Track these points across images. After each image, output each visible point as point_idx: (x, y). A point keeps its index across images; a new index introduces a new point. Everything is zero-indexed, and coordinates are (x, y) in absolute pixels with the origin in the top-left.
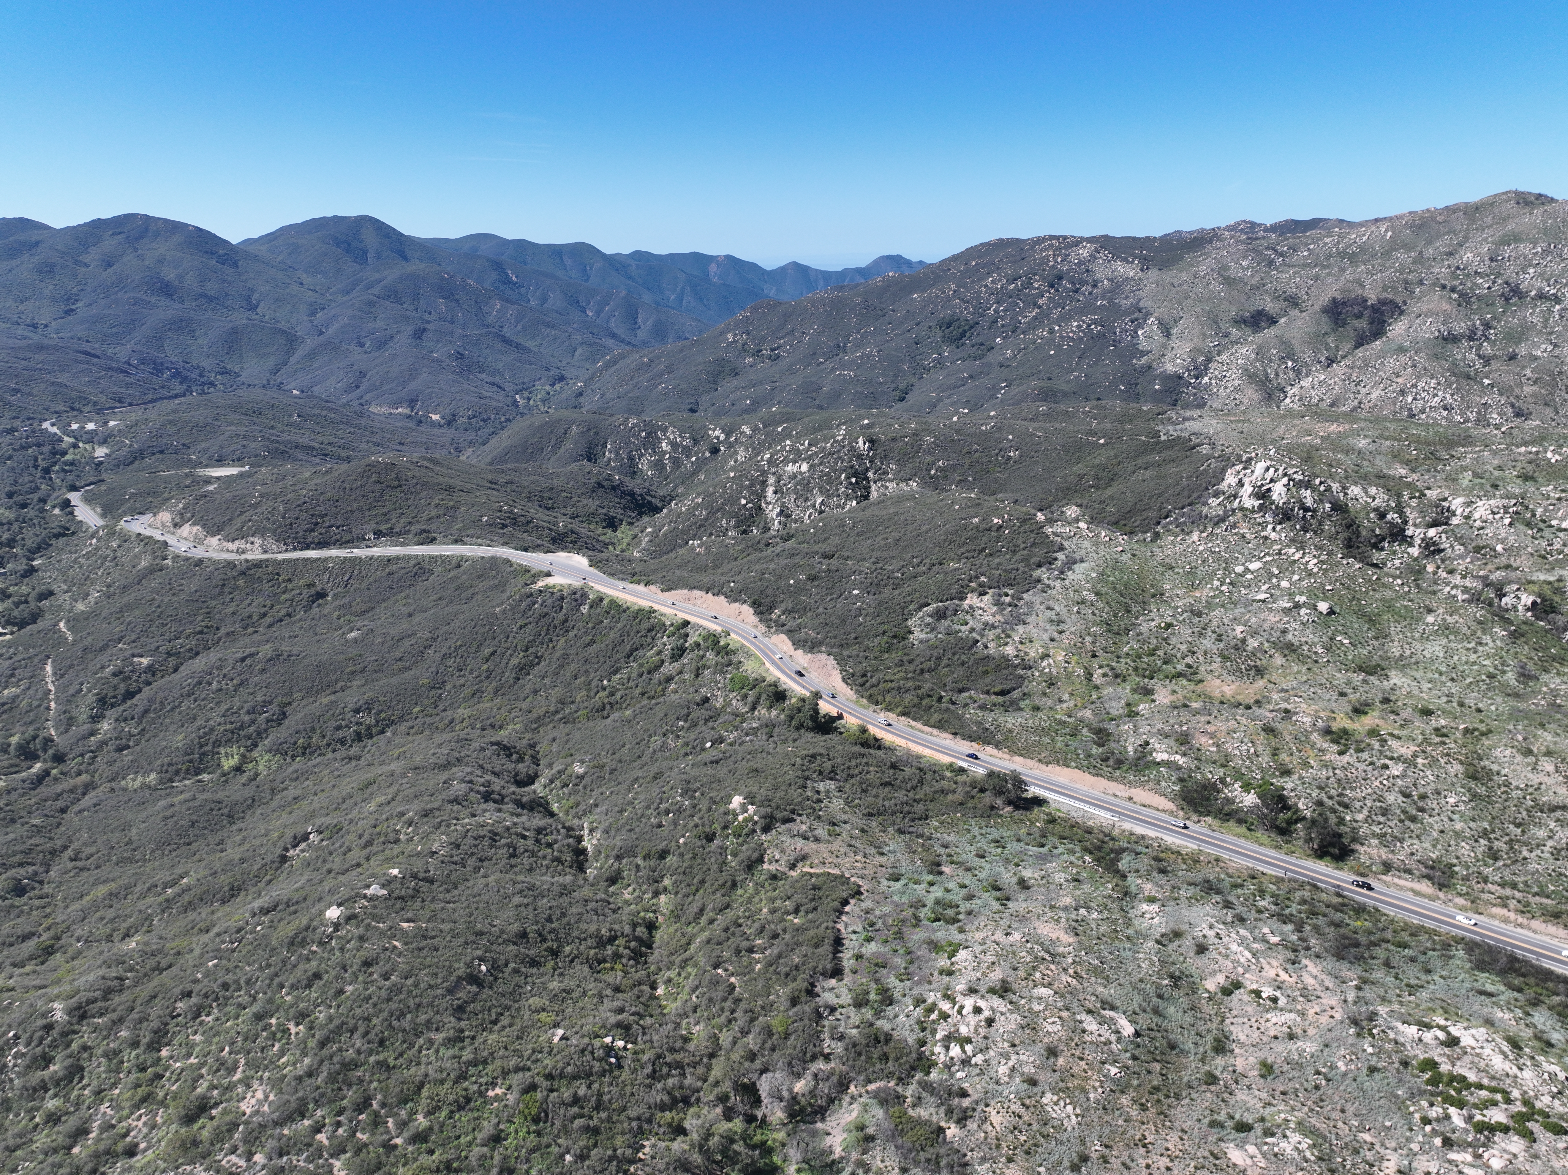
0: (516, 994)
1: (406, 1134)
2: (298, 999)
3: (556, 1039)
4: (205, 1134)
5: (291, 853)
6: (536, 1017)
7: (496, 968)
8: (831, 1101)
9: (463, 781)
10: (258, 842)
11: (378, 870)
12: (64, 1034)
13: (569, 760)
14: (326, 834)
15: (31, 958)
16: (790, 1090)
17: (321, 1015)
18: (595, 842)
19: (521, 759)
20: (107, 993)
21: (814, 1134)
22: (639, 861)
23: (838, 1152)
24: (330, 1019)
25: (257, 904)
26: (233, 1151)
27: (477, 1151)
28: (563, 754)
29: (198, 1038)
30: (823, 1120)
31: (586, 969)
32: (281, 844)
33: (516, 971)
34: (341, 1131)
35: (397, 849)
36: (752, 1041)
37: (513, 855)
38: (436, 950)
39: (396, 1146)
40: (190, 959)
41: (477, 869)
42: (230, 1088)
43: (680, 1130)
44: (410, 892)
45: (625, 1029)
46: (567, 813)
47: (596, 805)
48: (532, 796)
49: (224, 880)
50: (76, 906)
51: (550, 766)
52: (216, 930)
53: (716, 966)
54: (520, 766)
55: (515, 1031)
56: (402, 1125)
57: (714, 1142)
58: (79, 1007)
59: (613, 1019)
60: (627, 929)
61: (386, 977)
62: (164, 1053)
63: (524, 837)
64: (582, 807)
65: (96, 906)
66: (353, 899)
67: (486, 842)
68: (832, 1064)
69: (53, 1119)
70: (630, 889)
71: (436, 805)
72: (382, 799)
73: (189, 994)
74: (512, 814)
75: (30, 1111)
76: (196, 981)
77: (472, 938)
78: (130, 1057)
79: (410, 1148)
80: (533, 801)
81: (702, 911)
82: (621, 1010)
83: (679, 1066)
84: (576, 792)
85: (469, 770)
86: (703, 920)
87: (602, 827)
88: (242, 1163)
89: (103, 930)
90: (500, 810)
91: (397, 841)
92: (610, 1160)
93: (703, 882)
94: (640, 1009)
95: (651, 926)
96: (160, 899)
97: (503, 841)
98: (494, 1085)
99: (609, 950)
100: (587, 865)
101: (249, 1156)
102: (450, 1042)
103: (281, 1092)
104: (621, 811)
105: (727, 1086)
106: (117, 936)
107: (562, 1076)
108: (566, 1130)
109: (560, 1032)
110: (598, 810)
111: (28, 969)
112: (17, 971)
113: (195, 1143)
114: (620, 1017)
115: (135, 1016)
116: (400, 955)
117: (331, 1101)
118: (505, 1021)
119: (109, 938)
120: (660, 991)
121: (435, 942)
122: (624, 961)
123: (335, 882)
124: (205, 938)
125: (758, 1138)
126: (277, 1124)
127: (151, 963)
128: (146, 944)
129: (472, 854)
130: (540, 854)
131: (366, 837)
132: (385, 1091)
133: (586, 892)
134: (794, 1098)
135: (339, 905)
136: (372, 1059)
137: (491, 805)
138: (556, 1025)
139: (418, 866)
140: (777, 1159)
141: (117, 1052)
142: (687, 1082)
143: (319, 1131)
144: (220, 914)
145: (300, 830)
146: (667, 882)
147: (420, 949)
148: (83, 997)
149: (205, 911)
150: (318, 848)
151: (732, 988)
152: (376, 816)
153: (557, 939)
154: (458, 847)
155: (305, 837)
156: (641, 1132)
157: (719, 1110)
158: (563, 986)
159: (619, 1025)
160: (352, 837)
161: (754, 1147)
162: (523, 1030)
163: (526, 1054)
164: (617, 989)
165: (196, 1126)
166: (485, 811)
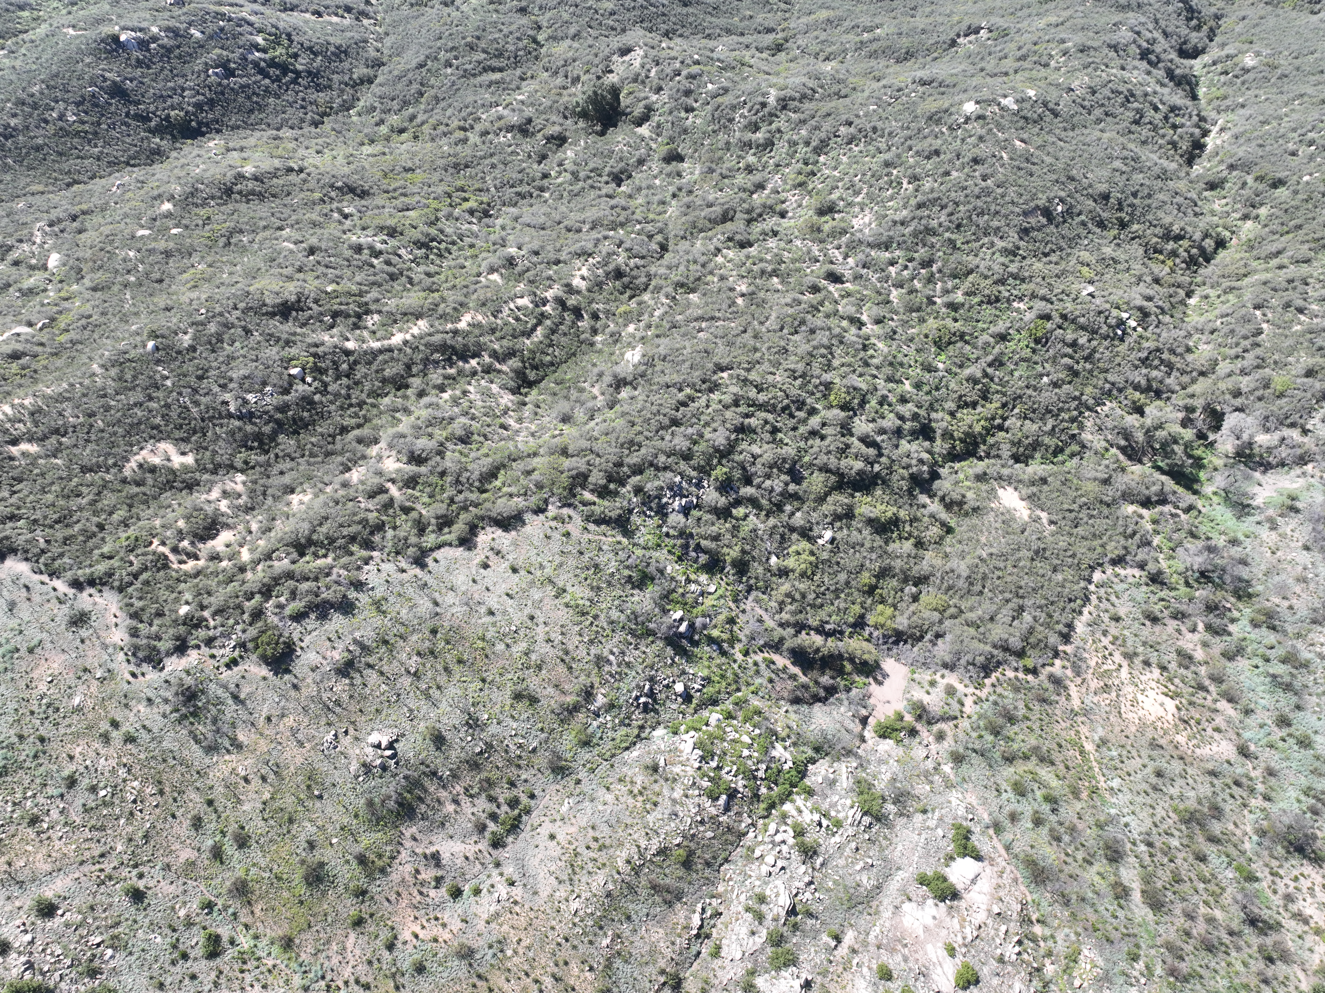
0: (1073, 241)
1: (945, 299)
2: (917, 163)
3: (1085, 293)
4: (826, 228)
5: (961, 40)
6: (1079, 267)
7: (1069, 213)
8: (1283, 464)
9: (1132, 30)
10: (940, 19)
11: (1019, 86)
12: (771, 115)
13: (1247, 46)
14: (994, 35)
15: (768, 48)
16: (1251, 436)
17: (928, 184)
18: (1219, 142)
19: (1198, 28)
20: (804, 97)
21: (1248, 478)
22: (1250, 179)
23: (1258, 501)
24: (932, 190)
25: (920, 74)
26: (839, 247)
27: (985, 337)
28: (1243, 38)
29: (845, 159)
30: (1264, 472)
31: (1141, 251)
32: (956, 29)
33: (1083, 224)
34: (905, 273)
35: (1043, 72)
36: (1245, 383)
37: (1136, 122)
38: (1031, 175)
39: (934, 303)
40: (859, 97)
41: (1099, 121)
42: (850, 204)
43: (1139, 411)
44: (1035, 116)
45: (1144, 314)
46: (1210, 102)
47: (1243, 106)
48: (1187, 71)
49: (905, 42)
50: (804, 20)
51: (1223, 45)
52: (883, 82)
53: (1257, 307)
54: (1194, 34)
55: (1057, 269)
56: (946, 292)
57: (1161, 434)
58: (784, 100)
59: (1139, 302)
60: (1197, 236)
61: (984, 178)
62: (822, 159)
63: (1156, 109)
64: (1228, 102)
65: (815, 26)
66: (989, 102)
67: (1121, 99)
68: (1306, 440)
69: (749, 169)
70: (1224, 201)
71: (1095, 44)
72: (1053, 19)
73: (850, 124)
74: (1158, 82)
75: (739, 157)
76: (858, 116)
77: (1063, 179)
78: (802, 150)
79: (944, 310)
80: (1184, 76)
81: (1279, 253)
82: (1149, 299)
83: (1170, 366)
84: (1231, 84)
85: (1143, 19)
86: (1275, 262)
87: (1235, 130)
88: (840, 258)
89: (815, 48)
90: (1149, 73)
91: (1046, 65)
92: (1075, 398)
93: (1299, 227)
94: (1167, 306)
95: (1221, 244)
96: (858, 39)
97: (1136, 105)
98: (1021, 299)
99: (1171, 246)
100: (1198, 161)
101: (846, 257)
102: (1006, 252)
103: (880, 225)
104: (1263, 123)
105: (1199, 403)
106: (821, 57)
107: (1073, 321)
108: (1054, 361)
109: (1091, 289)
110: (1241, 111)
111: (764, 55)
112: (758, 54)
113: (819, 230)
114: (1145, 303)
115: (813, 122)
116: (1002, 166)
117: (908, 249)
118: (1054, 258)
119: (816, 56)
120: (1192, 301)
121: (1034, 168)
122: (1178, 261)
123: (982, 81)
124: (876, 85)
125: (1198, 452)
126: (869, 245)
127: (835, 88)
128: (837, 71)
129: (1103, 105)
130: (1161, 132)
131: (1024, 51)
132: (946, 262)
133: (1181, 185)
134: (1250, 444)
135: (977, 102)
136: (947, 235)
137: (1144, 65)
138: (1091, 282)
139: (1053, 95)
140: (1202, 475)
141: (796, 144)
142: (1168, 381)
143: (892, 264)
144: (891, 70)
145: (975, 22)
146: (1263, 211)
147: (1020, 169)
148: (789, 93)
149: (883, 62)
150: (983, 45)
151: (1259, 332)
152: (1041, 34)
153: (1132, 215)
154: (1094, 93)
155: (977, 31)
156: (1109, 393)
157: (1181, 415)
158: (1114, 255)
159: (1140, 309)
160: (1013, 46)
161: (1190, 456)
162: (1064, 272)
163: (1056, 291)
164: (1157, 281)
165: (824, 219)
166: (1135, 68)
